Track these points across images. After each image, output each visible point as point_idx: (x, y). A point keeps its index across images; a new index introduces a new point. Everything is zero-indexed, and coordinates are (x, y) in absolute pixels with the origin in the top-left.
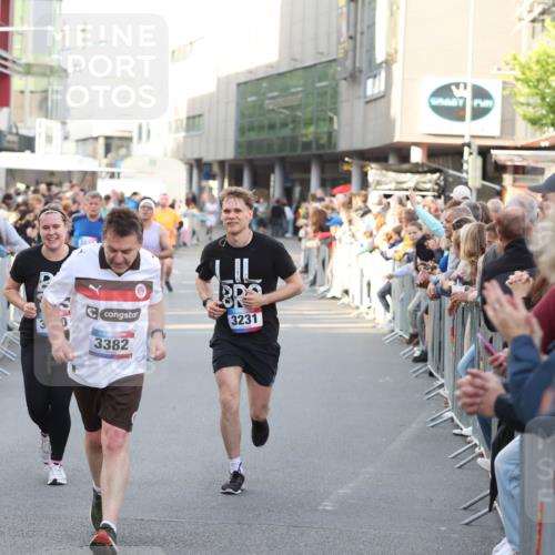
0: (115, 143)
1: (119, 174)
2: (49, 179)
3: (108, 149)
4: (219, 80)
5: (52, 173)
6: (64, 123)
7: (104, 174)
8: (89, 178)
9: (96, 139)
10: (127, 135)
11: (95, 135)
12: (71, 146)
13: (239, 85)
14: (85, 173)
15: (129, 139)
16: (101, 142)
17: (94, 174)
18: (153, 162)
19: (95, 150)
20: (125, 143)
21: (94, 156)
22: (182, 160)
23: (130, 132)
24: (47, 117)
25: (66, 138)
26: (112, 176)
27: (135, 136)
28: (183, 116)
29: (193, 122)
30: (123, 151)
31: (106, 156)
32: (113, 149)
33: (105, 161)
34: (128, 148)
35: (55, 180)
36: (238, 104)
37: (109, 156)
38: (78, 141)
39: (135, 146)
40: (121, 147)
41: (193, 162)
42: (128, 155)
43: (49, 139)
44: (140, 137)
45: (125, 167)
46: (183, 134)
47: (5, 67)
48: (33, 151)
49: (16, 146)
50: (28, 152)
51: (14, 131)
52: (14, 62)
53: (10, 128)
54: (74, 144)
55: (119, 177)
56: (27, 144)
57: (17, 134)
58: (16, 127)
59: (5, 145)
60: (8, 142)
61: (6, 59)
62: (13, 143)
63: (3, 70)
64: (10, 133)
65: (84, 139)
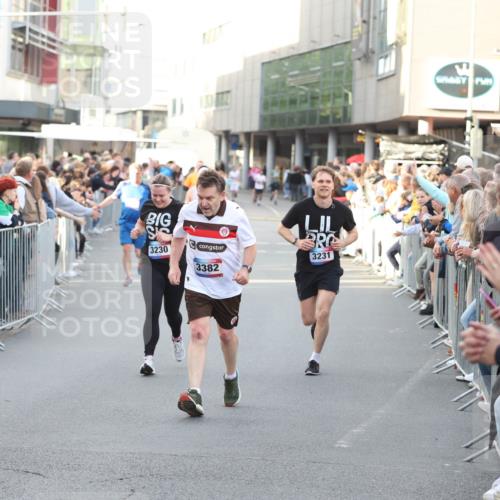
0: (151, 116)
1: (155, 144)
2: (92, 149)
3: (145, 122)
4: (246, 60)
5: (95, 143)
7: (141, 145)
8: (128, 148)
9: (135, 112)
10: (161, 109)
11: (134, 109)
12: (112, 118)
13: (263, 64)
14: (125, 143)
15: (165, 113)
16: (140, 115)
17: (133, 144)
18: (186, 134)
19: (134, 122)
20: (161, 116)
21: (133, 128)
22: (211, 132)
23: (166, 106)
25: (108, 112)
26: (149, 146)
27: (170, 110)
28: (213, 92)
29: (221, 97)
30: (158, 124)
31: (143, 128)
32: (150, 122)
33: (142, 132)
34: (163, 120)
35: (97, 149)
36: (262, 81)
37: (147, 127)
38: (118, 114)
39: (170, 119)
40: (158, 119)
41: (223, 135)
42: (163, 127)
43: (93, 113)
44: (174, 111)
45: (160, 138)
46: (214, 108)
47: (54, 48)
48: (78, 123)
49: (63, 119)
50: (74, 124)
51: (61, 105)
52: (61, 43)
53: (58, 102)
54: (115, 117)
55: (155, 147)
56: (73, 117)
57: (64, 108)
58: (63, 102)
59: (53, 118)
60: (56, 115)
61: (54, 41)
62: (60, 116)
63: (51, 50)
64: (58, 107)
65: (124, 113)
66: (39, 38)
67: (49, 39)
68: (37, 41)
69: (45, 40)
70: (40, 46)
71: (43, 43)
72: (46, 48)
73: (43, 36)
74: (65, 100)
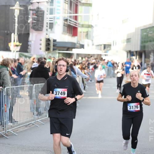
0: (106, 46)
2: (88, 56)
3: (105, 48)
4: (136, 28)
5: (89, 55)
6: (92, 41)
7: (103, 55)
8: (99, 56)
9: (101, 45)
10: (110, 44)
11: (101, 44)
12: (94, 47)
13: (141, 30)
15: (110, 45)
16: (103, 46)
17: (101, 55)
18: (117, 51)
19: (101, 48)
20: (109, 46)
21: (101, 50)
22: (125, 51)
23: (111, 43)
24: (87, 39)
25: (93, 45)
26: (106, 55)
28: (126, 38)
29: (128, 40)
30: (109, 48)
32: (106, 48)
33: (104, 51)
34: (110, 47)
36: (141, 35)
38: (96, 46)
39: (112, 47)
41: (128, 52)
42: (110, 50)
43: (88, 45)
44: (113, 45)
45: (109, 53)
46: (126, 43)
47: (76, 25)
48: (84, 48)
49: (79, 47)
50: (82, 49)
51: (79, 43)
52: (79, 24)
53: (77, 42)
54: (95, 46)
55: (107, 55)
56: (82, 46)
57: (79, 44)
58: (79, 42)
59: (76, 47)
60: (77, 46)
61: (76, 23)
62: (78, 46)
63: (76, 26)
64: (78, 43)
65: (98, 45)
66: (72, 22)
67: (75, 23)
68: (71, 23)
69: (74, 23)
70: (72, 25)
71: (73, 24)
72: (74, 25)
73: (73, 22)
74: (80, 41)
